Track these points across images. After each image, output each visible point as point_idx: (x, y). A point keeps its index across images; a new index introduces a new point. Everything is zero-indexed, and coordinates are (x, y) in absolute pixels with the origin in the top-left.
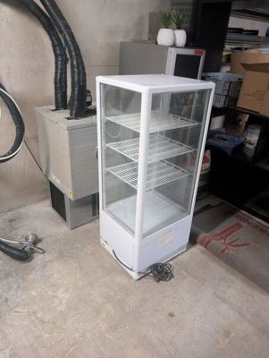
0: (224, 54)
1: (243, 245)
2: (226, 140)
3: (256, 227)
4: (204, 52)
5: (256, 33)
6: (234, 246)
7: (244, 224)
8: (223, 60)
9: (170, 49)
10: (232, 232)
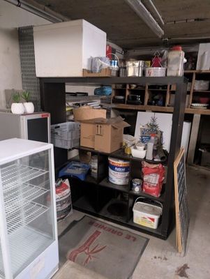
0: (67, 109)
1: (101, 249)
2: (79, 167)
3: (109, 230)
4: (49, 114)
5: (86, 94)
6: (95, 252)
7: (101, 230)
8: (67, 114)
9: (21, 117)
10: (93, 241)
